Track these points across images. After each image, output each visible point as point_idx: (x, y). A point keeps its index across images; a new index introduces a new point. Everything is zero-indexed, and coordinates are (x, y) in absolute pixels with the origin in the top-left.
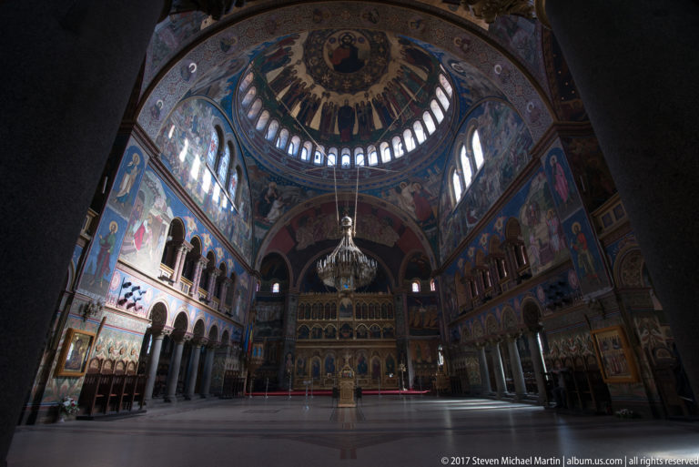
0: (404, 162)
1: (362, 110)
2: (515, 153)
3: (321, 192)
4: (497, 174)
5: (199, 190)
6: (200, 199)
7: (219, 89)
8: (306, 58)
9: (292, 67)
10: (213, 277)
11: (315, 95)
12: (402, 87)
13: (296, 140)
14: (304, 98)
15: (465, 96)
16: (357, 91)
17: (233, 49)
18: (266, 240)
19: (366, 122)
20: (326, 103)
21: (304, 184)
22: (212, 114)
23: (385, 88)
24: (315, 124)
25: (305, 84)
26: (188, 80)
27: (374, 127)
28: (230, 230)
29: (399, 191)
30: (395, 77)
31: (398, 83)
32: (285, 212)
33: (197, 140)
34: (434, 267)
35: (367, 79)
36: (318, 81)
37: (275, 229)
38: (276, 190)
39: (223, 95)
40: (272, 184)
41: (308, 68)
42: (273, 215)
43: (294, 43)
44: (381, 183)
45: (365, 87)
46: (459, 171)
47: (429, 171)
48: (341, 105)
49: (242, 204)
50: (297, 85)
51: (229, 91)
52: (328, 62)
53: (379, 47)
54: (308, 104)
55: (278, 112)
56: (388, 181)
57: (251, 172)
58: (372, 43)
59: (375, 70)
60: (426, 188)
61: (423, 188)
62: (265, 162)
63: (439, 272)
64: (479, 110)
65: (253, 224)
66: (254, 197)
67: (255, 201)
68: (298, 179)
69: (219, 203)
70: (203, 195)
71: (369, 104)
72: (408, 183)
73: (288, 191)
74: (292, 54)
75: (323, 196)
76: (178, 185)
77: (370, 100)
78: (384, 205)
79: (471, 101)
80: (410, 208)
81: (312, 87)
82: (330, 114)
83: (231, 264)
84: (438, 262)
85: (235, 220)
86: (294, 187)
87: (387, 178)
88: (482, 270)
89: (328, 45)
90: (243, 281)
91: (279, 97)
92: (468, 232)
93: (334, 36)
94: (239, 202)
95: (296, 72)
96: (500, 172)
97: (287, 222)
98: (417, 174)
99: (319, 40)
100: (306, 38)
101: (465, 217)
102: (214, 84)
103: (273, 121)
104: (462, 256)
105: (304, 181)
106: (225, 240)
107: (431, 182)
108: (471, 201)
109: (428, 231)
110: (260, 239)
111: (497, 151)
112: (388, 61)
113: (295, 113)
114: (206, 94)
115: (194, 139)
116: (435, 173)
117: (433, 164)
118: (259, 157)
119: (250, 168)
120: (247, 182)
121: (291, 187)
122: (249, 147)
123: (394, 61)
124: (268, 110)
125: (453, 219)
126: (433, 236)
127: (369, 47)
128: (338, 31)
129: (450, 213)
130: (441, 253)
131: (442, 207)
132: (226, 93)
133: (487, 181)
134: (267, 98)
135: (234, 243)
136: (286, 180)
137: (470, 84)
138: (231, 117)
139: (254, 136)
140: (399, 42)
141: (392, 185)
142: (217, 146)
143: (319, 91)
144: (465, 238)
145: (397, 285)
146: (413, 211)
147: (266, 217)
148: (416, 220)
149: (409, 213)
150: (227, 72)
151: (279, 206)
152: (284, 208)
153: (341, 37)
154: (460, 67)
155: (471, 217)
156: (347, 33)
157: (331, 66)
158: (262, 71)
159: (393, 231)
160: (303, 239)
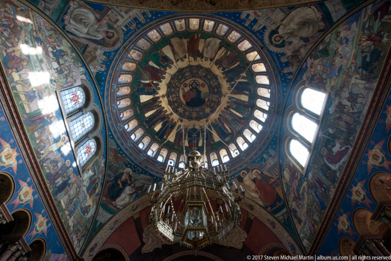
6: (27, 107)
7: (95, 57)
8: (168, 95)
9: (158, 98)
11: (173, 120)
12: (231, 111)
13: (155, 147)
14: (166, 120)
15: (286, 71)
16: (201, 118)
18: (107, 226)
19: (208, 138)
20: (180, 125)
21: (157, 175)
22: (85, 74)
23: (220, 115)
24: (171, 138)
25: (166, 111)
27: (214, 141)
29: (241, 180)
30: (226, 106)
32: (135, 199)
35: (208, 110)
36: (175, 111)
38: (130, 176)
39: (98, 68)
40: (128, 170)
41: (169, 101)
43: (161, 82)
45: (207, 116)
46: (296, 136)
47: (265, 156)
48: (190, 127)
50: (161, 110)
51: (104, 66)
52: (182, 99)
53: (214, 89)
54: (167, 124)
55: (145, 124)
57: (111, 153)
58: (210, 86)
59: (212, 104)
60: (266, 173)
61: (262, 173)
62: (126, 150)
64: (301, 71)
65: (99, 204)
66: (107, 177)
67: (108, 182)
68: (152, 171)
70: (34, 108)
71: (209, 126)
72: (248, 170)
73: (141, 179)
74: (159, 89)
77: (210, 123)
80: (254, 195)
81: (171, 114)
84: (302, 248)
86: (148, 177)
89: (182, 89)
91: (147, 115)
92: (338, 175)
93: (187, 82)
94: (87, 169)
95: (161, 102)
96: (358, 73)
97: (136, 212)
98: (254, 162)
99: (177, 84)
100: (168, 82)
101: (325, 164)
102: (92, 46)
103: (140, 129)
104: (342, 211)
105: (157, 173)
106: (46, 187)
107: (269, 166)
108: (328, 139)
109: (278, 215)
110: (101, 223)
111: (342, 66)
112: (220, 97)
113: (157, 128)
114: (82, 52)
115: (52, 60)
116: (270, 156)
117: (267, 149)
118: (122, 144)
119: (111, 149)
120: (104, 161)
121: (145, 176)
122: (115, 132)
123: (224, 96)
124: (137, 119)
125: (307, 181)
126: (286, 219)
127: (208, 89)
128: (189, 78)
129: (301, 180)
130: (302, 235)
131: (286, 184)
132: (103, 70)
133: (341, 100)
134: (139, 112)
135: (60, 202)
136: (142, 169)
137: (289, 53)
138: (103, 95)
139: (121, 130)
140: (227, 81)
141: (234, 175)
142: (81, 105)
143: (175, 117)
144: (337, 185)
146: (258, 197)
147: (115, 201)
148: (263, 205)
149: (254, 199)
150: (104, 38)
151: (131, 192)
152: (134, 195)
153: (191, 83)
154: (279, 36)
155: (337, 154)
156: (194, 80)
157: (184, 102)
158: (137, 91)
159: (239, 228)
160: (150, 239)
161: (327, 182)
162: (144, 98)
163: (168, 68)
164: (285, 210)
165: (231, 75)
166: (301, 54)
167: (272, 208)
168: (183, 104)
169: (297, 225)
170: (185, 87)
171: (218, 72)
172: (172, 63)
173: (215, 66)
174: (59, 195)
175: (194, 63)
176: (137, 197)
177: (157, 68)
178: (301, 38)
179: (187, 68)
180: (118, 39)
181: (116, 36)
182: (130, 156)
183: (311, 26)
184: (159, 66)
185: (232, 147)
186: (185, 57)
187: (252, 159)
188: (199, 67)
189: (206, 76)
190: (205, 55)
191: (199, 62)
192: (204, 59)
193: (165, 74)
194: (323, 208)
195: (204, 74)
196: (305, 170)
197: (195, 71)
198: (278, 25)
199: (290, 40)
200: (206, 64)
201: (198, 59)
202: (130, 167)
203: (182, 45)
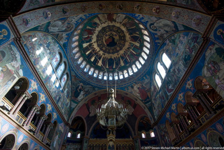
0: (134, 76)
1: (117, 59)
2: (189, 48)
3: (101, 88)
4: (181, 63)
5: (44, 72)
6: (44, 76)
7: (62, 37)
8: (97, 41)
9: (92, 43)
10: (43, 119)
13: (92, 70)
14: (96, 55)
15: (157, 41)
16: (115, 53)
17: (67, 14)
18: (76, 109)
19: (118, 63)
20: (104, 57)
21: (94, 85)
22: (59, 47)
23: (124, 52)
24: (100, 64)
25: (96, 50)
26: (46, 18)
28: (58, 98)
29: (132, 87)
30: (128, 47)
31: (129, 49)
32: (85, 97)
33: (48, 51)
34: (152, 122)
35: (118, 49)
36: (101, 49)
37: (80, 104)
38: (82, 87)
39: (64, 41)
40: (81, 84)
41: (98, 44)
42: (80, 97)
44: (125, 85)
45: (118, 51)
46: (158, 73)
47: (144, 78)
48: (109, 58)
49: (67, 89)
50: (94, 50)
51: (66, 40)
53: (122, 37)
54: (97, 57)
55: (86, 58)
56: (128, 84)
57: (73, 78)
58: (120, 36)
59: (121, 46)
60: (144, 85)
61: (142, 85)
62: (79, 75)
63: (156, 124)
64: (164, 44)
65: (71, 101)
66: (73, 89)
67: (73, 90)
68: (92, 83)
69: (54, 83)
70: (45, 75)
71: (119, 58)
72: (136, 83)
73: (87, 88)
74: (92, 39)
75: (102, 90)
76: (32, 64)
77: (119, 56)
78: (127, 94)
79: (159, 43)
80: (138, 94)
81: (99, 51)
82: (105, 61)
83: (55, 116)
84: (154, 119)
85: (61, 95)
86: (90, 86)
87: (127, 83)
88: (175, 123)
89: (105, 37)
90: (61, 127)
91: (87, 53)
92: (169, 97)
93: (107, 34)
94: (65, 88)
95: (94, 45)
96: (182, 61)
97: (86, 101)
98: (139, 80)
99: (102, 35)
100: (97, 34)
101: (166, 91)
102: (60, 33)
103: (84, 62)
104: (168, 111)
105: (94, 84)
106: (54, 102)
107: (145, 82)
108: (168, 82)
109: (147, 104)
110: (73, 108)
111: (178, 53)
112: (125, 42)
113: (92, 60)
114: (57, 37)
115: (47, 50)
116: (147, 78)
117: (146, 75)
118: (77, 72)
119: (73, 76)
120: (71, 81)
121: (89, 86)
122: (74, 67)
123: (127, 42)
124: (82, 57)
125: (159, 94)
126: (150, 106)
127: (118, 37)
128: (108, 32)
129: (157, 93)
130: (155, 114)
131: (152, 92)
132: (66, 41)
133: (175, 69)
134: (83, 53)
135: (59, 106)
136: (87, 83)
137: (159, 34)
138: (67, 52)
139: (76, 65)
140: (129, 34)
141: (130, 85)
142: (59, 61)
143: (101, 53)
144: (168, 101)
145: (135, 134)
146: (139, 96)
147: (77, 98)
148: (141, 99)
149: (138, 97)
150: (66, 29)
151: (83, 94)
152: (85, 95)
153: (109, 34)
154: (155, 26)
155: (170, 89)
156: (111, 33)
157: (106, 44)
158: (81, 43)
159: (131, 107)
160: (93, 111)
161: (165, 99)
162: (85, 45)
163: (96, 28)
164: (150, 103)
165: (131, 31)
166: (164, 36)
167: (145, 101)
168: (105, 45)
169: (154, 110)
170: (106, 36)
171: (124, 29)
172: (99, 25)
173: (123, 26)
174: (58, 103)
175: (111, 24)
176: (86, 95)
177: (91, 29)
178: (165, 30)
179: (107, 26)
180: (72, 27)
181: (71, 26)
182: (81, 78)
183: (169, 28)
184: (92, 28)
185: (130, 70)
186: (106, 22)
187: (138, 78)
188: (114, 26)
189: (117, 31)
190: (117, 20)
191: (114, 23)
192: (116, 23)
193: (95, 31)
194: (163, 107)
195: (116, 30)
196: (160, 88)
197: (111, 28)
198: (154, 22)
199: (160, 29)
200: (118, 25)
201: (113, 22)
202: (82, 83)
203: (104, 17)
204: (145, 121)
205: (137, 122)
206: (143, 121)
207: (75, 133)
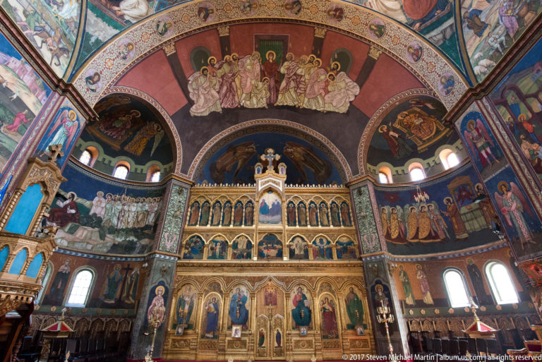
65: (83, 3)
109: (433, 33)
110: (97, 41)
130: (477, 55)
145: (355, 172)
146: (398, 7)
147: (118, 5)
148: (405, 21)
149: (389, 14)
152: (156, 3)
159: (348, 80)
160: (202, 97)
164: (449, 22)
169: (472, 40)
204: (395, 130)
205: (367, 131)
206: (388, 130)
207: (140, 167)
